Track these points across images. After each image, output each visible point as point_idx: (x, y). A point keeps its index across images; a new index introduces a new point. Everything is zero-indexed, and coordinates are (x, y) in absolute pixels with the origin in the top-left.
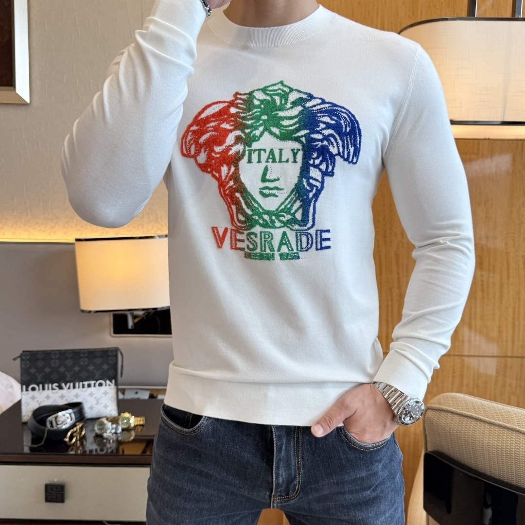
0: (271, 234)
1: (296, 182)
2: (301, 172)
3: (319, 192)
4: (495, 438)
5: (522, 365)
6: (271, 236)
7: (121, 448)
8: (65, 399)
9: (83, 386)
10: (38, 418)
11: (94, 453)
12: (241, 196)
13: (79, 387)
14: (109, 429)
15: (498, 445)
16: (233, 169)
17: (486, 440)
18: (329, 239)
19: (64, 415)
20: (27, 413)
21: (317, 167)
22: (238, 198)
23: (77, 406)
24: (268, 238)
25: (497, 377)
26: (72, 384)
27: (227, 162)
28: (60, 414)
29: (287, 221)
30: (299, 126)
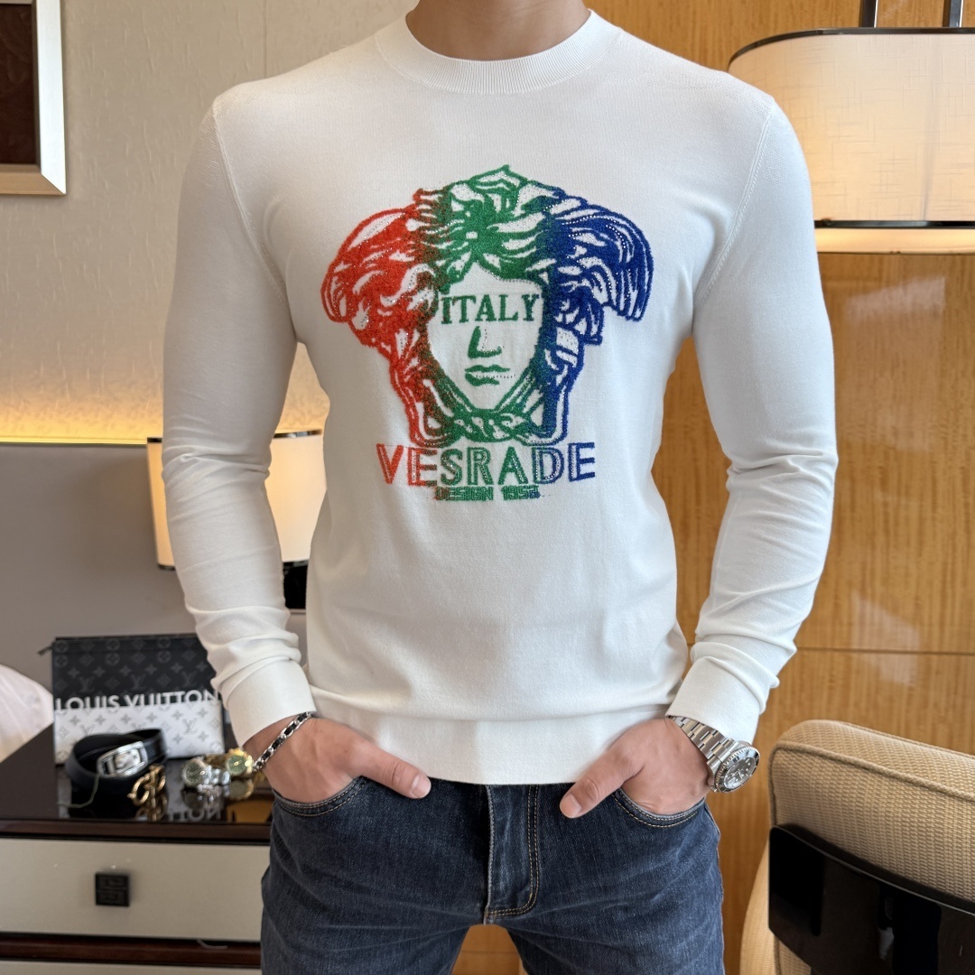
0: (487, 452)
1: (532, 356)
2: (540, 338)
3: (574, 373)
4: (899, 803)
5: (958, 669)
6: (486, 455)
7: (230, 810)
8: (130, 722)
9: (163, 701)
10: (82, 757)
11: (182, 819)
12: (434, 385)
13: (155, 703)
14: (207, 776)
15: (903, 816)
16: (416, 336)
17: (882, 807)
18: (591, 460)
19: (129, 752)
20: (63, 747)
21: (569, 327)
22: (428, 389)
23: (151, 737)
24: (482, 460)
25: (911, 689)
26: (142, 697)
27: (407, 324)
28: (122, 750)
29: (516, 427)
30: (537, 252)
